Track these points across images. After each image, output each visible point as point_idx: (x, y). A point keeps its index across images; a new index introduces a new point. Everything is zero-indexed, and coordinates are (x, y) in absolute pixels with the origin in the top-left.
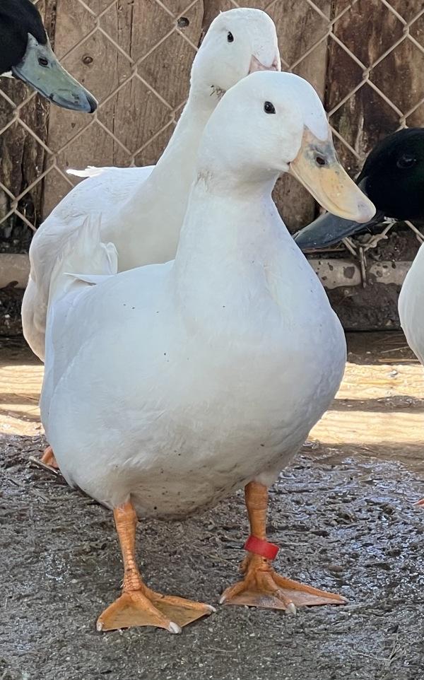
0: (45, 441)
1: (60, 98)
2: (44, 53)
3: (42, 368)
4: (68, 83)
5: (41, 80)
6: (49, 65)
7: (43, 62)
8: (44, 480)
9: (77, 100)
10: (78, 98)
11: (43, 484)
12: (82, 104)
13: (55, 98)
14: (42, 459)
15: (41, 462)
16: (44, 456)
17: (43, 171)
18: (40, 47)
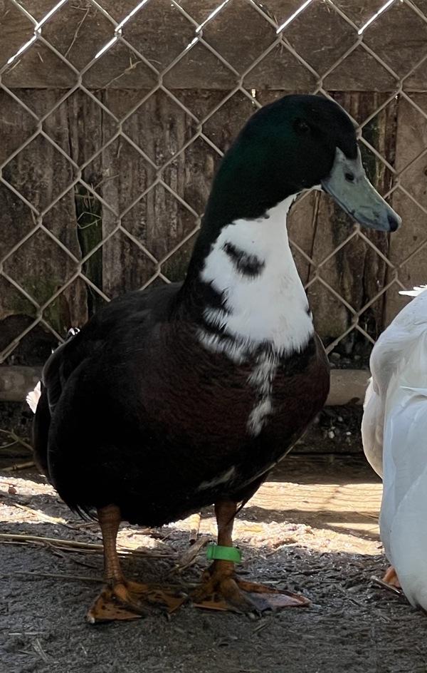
0: (387, 561)
1: (361, 215)
2: (351, 168)
3: (380, 486)
4: (371, 200)
5: (345, 195)
6: (355, 181)
7: (349, 177)
8: (387, 600)
9: (376, 218)
10: (378, 216)
11: (385, 604)
12: (381, 222)
13: (356, 214)
14: (384, 579)
15: (384, 581)
16: (386, 576)
17: (384, 286)
18: (348, 162)
